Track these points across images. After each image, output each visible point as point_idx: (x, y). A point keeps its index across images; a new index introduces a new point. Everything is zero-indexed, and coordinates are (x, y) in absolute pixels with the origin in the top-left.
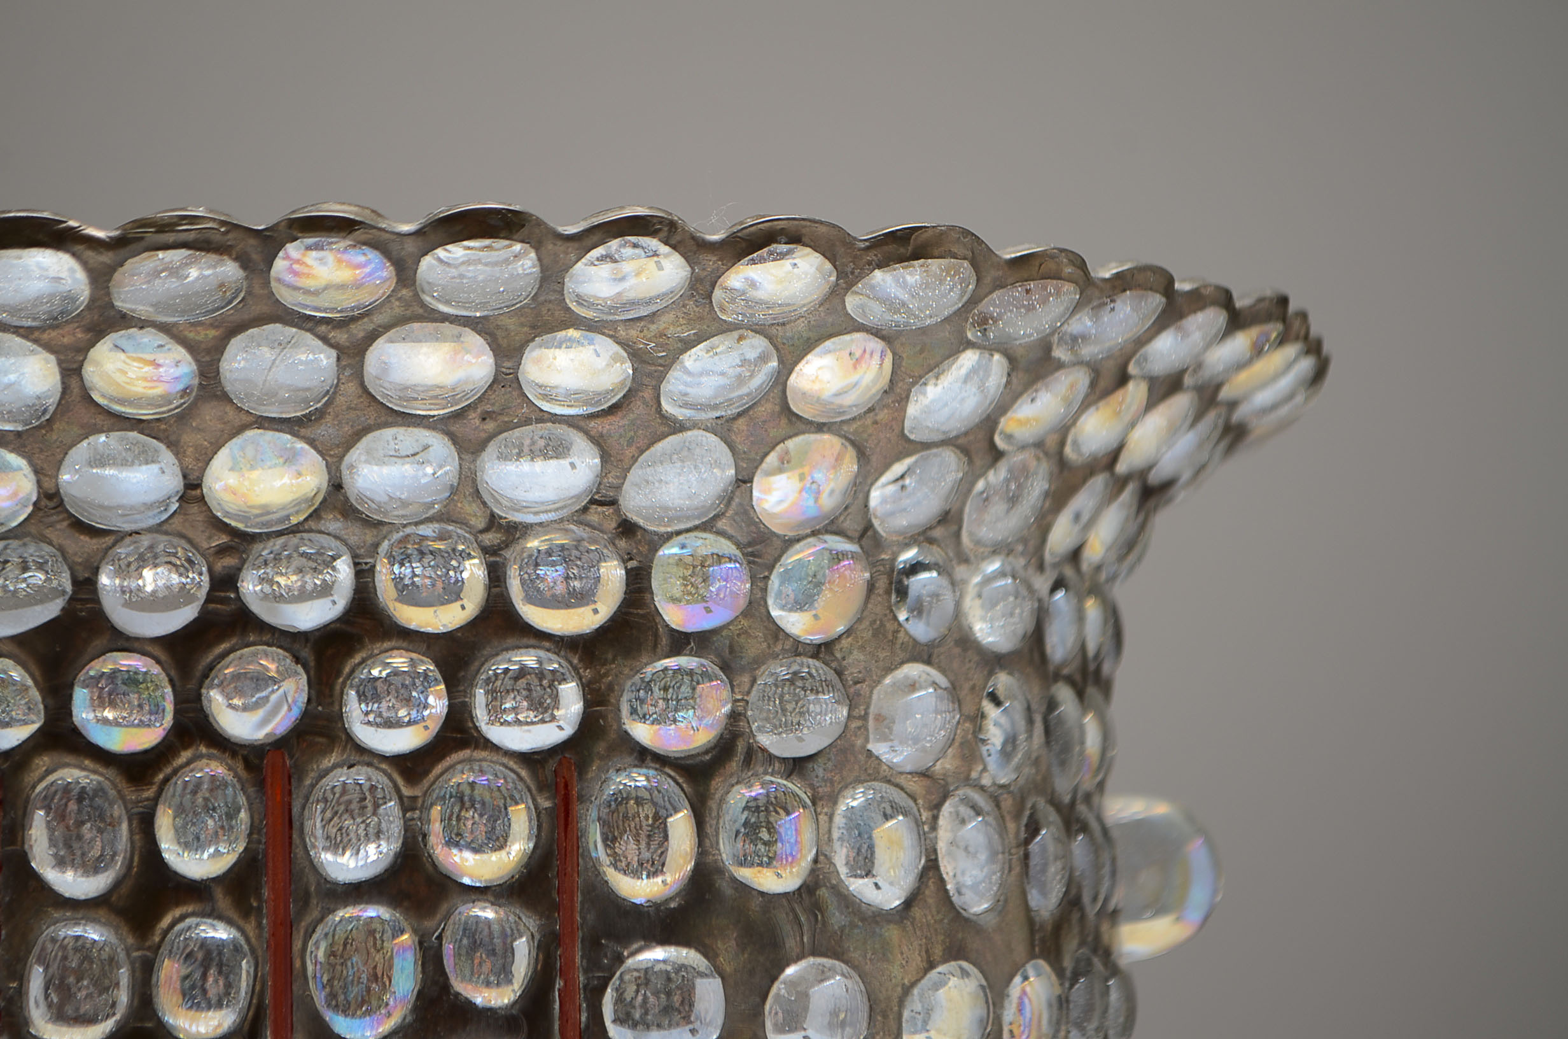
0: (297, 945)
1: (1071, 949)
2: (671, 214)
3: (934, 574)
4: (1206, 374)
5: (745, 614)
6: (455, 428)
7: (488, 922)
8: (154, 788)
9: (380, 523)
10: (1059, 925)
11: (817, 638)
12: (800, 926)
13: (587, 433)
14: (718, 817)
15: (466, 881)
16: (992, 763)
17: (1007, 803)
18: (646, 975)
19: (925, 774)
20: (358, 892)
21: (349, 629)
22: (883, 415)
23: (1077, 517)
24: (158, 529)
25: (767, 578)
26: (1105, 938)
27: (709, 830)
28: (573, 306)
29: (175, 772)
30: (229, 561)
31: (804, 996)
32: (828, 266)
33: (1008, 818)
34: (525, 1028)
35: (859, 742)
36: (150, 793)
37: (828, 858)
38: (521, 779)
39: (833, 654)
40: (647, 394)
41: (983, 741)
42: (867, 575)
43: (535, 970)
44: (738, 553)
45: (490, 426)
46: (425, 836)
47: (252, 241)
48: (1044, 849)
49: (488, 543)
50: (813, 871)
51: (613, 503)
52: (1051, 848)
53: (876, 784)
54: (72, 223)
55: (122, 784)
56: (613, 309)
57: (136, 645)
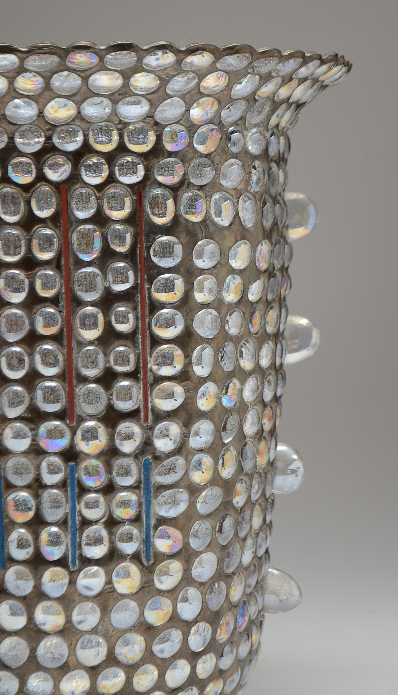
0: (70, 235)
1: (275, 237)
2: (171, 43)
3: (238, 133)
4: (315, 76)
5: (188, 146)
6: (111, 97)
7: (119, 229)
8: (31, 193)
9: (91, 122)
10: (272, 230)
11: (206, 152)
12: (202, 231)
13: (146, 98)
14: (180, 202)
15: (114, 219)
16: (253, 185)
17: (258, 197)
18: (161, 244)
19: (235, 189)
20: (85, 221)
21: (82, 151)
22: (225, 92)
23: (278, 116)
24: (31, 124)
25: (193, 136)
26: (284, 234)
27: (178, 205)
28: (144, 67)
29: (36, 189)
30: (50, 132)
31: (203, 250)
32: (213, 56)
33: (258, 201)
34: (130, 257)
35: (218, 181)
36: (29, 195)
37: (209, 212)
38: (128, 191)
39: (211, 157)
40: (163, 89)
41: (251, 180)
42: (220, 136)
43: (132, 242)
44: (185, 130)
45: (121, 97)
46: (103, 206)
47: (62, 51)
48: (267, 210)
49: (119, 128)
50: (205, 216)
51: (153, 117)
52: (270, 210)
53: (222, 192)
54: (15, 47)
55: (22, 193)
56: (155, 68)
57: (25, 155)
